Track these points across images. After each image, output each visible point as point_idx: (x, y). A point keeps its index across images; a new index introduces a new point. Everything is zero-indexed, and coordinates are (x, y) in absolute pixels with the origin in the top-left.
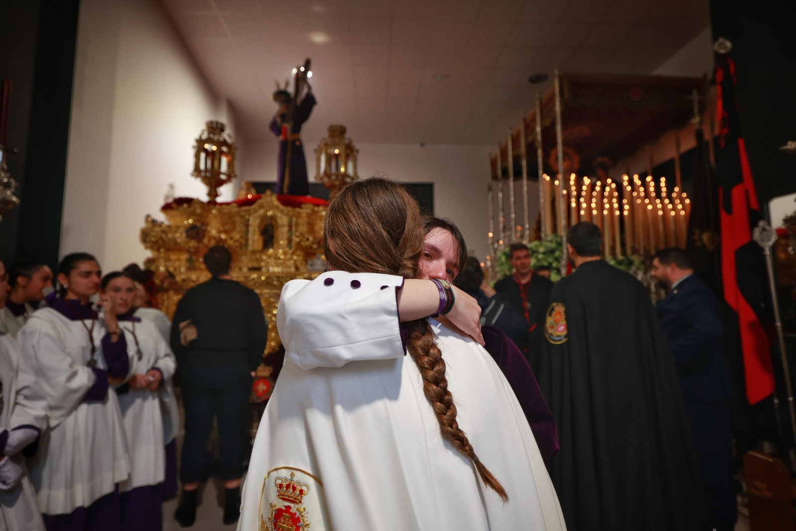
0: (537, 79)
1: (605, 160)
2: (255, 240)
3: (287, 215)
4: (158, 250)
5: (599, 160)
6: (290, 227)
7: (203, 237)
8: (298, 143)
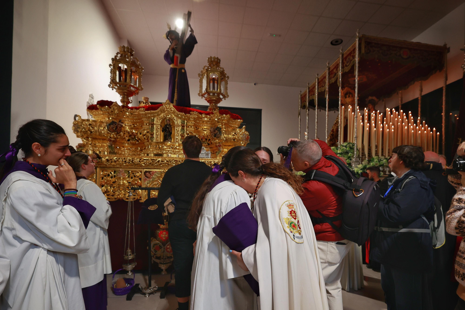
0: (335, 43)
1: (374, 98)
2: (158, 135)
3: (180, 118)
4: (87, 138)
5: (370, 98)
6: (183, 127)
7: (121, 131)
8: (183, 71)
